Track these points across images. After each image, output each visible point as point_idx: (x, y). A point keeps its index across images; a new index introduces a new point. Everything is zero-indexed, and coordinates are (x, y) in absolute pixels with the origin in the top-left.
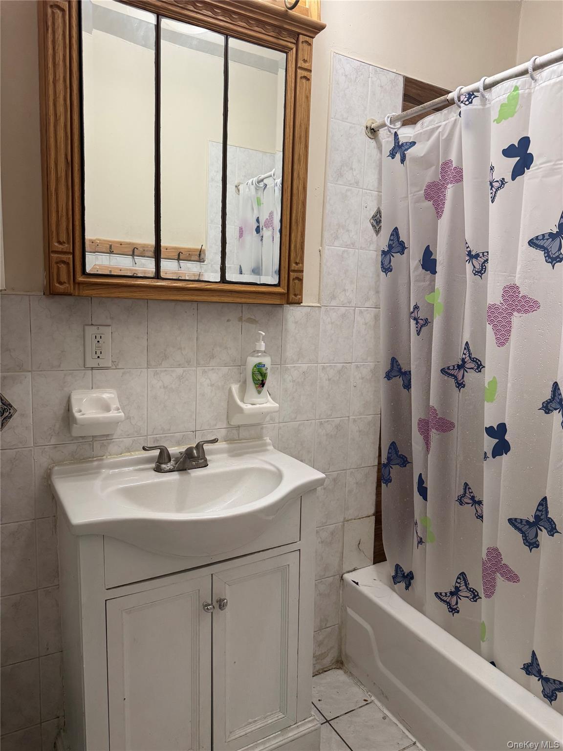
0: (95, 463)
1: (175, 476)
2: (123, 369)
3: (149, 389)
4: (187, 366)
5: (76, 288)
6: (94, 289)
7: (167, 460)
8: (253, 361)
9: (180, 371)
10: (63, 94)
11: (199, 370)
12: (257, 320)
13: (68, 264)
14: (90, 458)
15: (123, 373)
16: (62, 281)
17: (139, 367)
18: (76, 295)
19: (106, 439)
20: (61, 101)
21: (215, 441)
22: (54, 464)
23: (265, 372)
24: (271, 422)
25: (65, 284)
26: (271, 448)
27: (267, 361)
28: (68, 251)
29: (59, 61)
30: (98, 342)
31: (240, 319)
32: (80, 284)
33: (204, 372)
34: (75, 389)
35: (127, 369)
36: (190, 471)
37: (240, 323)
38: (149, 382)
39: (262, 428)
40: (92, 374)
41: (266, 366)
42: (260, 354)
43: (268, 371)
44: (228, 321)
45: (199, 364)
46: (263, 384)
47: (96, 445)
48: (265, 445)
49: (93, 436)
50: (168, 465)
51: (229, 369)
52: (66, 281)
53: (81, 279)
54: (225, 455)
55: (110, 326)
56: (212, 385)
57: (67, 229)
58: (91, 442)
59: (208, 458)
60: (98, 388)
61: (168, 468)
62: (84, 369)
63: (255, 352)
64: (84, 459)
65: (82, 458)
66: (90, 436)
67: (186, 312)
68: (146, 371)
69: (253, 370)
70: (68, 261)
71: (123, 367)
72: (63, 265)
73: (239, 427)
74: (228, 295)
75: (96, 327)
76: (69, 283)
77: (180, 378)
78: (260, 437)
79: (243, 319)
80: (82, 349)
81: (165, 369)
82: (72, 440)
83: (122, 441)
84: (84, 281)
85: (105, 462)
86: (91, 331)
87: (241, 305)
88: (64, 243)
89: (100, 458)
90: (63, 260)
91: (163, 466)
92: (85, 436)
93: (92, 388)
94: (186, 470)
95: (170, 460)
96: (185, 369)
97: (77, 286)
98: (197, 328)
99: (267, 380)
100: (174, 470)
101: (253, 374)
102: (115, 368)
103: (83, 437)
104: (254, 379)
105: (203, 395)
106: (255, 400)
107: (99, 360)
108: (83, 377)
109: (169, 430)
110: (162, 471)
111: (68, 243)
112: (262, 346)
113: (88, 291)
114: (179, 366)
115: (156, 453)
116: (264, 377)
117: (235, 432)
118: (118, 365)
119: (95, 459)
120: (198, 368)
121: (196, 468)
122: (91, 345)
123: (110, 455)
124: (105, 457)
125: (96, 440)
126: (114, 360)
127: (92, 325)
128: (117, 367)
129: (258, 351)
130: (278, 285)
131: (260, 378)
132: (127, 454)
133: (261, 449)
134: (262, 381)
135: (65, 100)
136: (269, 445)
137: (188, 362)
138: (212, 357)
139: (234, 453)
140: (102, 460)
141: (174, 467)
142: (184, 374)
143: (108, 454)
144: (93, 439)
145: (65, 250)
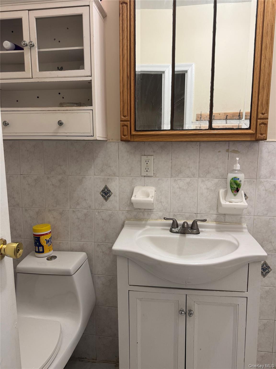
0: (144, 222)
1: (177, 236)
2: (159, 177)
3: (171, 189)
4: (193, 177)
5: (132, 138)
6: (140, 138)
7: (176, 227)
8: (231, 176)
9: (188, 180)
10: (126, 44)
11: (200, 179)
12: (239, 151)
13: (127, 126)
14: (142, 219)
15: (159, 179)
16: (125, 135)
17: (167, 177)
18: (132, 141)
19: (150, 211)
20: (125, 48)
21: (205, 221)
22: (127, 219)
23: (239, 183)
24: (248, 215)
25: (126, 136)
26: (246, 230)
27: (241, 176)
28: (127, 120)
29: (124, 29)
30: (147, 163)
31: (228, 151)
32: (134, 135)
33: (203, 181)
34: (136, 186)
35: (161, 177)
36: (187, 235)
37: (227, 153)
38: (171, 185)
39: (241, 218)
40: (144, 179)
41: (240, 179)
42: (236, 172)
43: (242, 183)
44: (219, 152)
45: (200, 177)
46: (237, 190)
47: (146, 214)
48: (242, 228)
49: (144, 209)
50: (176, 229)
51: (219, 180)
52: (126, 134)
53: (133, 133)
54: (214, 230)
55: (153, 156)
56: (207, 189)
57: (128, 109)
58: (143, 212)
59: (200, 229)
60: (147, 186)
61: (175, 231)
62: (141, 176)
63: (233, 171)
64: (140, 219)
65: (139, 218)
66: (142, 209)
67: (193, 148)
68: (170, 179)
69: (231, 181)
70: (127, 125)
71: (159, 176)
72: (125, 127)
73: (225, 215)
74: (213, 136)
75: (147, 156)
76: (128, 136)
77: (188, 183)
78: (240, 223)
79: (230, 151)
80: (140, 166)
81: (180, 178)
82: (135, 210)
83: (158, 213)
84: (135, 134)
85: (148, 222)
86: (144, 158)
87: (228, 142)
88: (126, 116)
89: (147, 220)
90: (125, 124)
91: (173, 229)
92: (140, 209)
93: (144, 186)
94: (185, 234)
95: (178, 227)
96: (192, 179)
97: (132, 136)
98: (199, 156)
99: (241, 188)
100: (178, 232)
101: (231, 183)
102: (155, 176)
103: (139, 209)
104: (231, 187)
105: (202, 194)
106: (233, 200)
107: (147, 172)
108: (140, 180)
109: (182, 211)
110: (172, 232)
111: (128, 116)
112: (238, 167)
113: (137, 139)
114: (188, 177)
115: (171, 222)
116: (239, 186)
117: (222, 217)
118: (156, 175)
119: (144, 220)
120: (199, 179)
121: (191, 234)
122: (144, 164)
123: (152, 219)
124: (149, 220)
125: (146, 211)
126: (154, 173)
127: (145, 155)
128: (156, 176)
129: (236, 170)
130: (249, 128)
131: (236, 186)
132: (159, 220)
133: (239, 230)
134: (237, 188)
135: (127, 47)
136: (245, 228)
137: (194, 175)
138: (208, 172)
139: (219, 230)
140: (147, 221)
141: (179, 231)
142: (191, 181)
143: (151, 219)
144: (144, 210)
145: (126, 120)
